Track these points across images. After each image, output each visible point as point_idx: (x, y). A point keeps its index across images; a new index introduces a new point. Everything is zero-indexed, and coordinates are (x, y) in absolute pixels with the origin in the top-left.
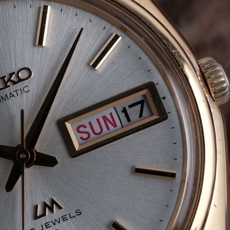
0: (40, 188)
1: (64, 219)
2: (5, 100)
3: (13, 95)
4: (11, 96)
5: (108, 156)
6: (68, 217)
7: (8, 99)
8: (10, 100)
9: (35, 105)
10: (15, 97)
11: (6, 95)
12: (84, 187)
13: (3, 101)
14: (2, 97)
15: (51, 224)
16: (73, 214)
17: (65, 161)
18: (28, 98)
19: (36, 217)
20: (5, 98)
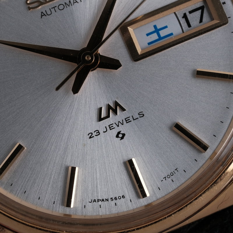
0: (104, 91)
1: (127, 120)
2: (69, 6)
3: (76, 1)
4: (74, 2)
5: (170, 60)
6: (131, 119)
7: (72, 5)
8: (73, 6)
9: (98, 11)
10: (78, 3)
11: (70, 1)
12: (147, 90)
13: (67, 7)
14: (65, 3)
15: (114, 126)
16: (136, 116)
17: (127, 64)
18: (91, 4)
19: (100, 119)
20: (68, 4)
